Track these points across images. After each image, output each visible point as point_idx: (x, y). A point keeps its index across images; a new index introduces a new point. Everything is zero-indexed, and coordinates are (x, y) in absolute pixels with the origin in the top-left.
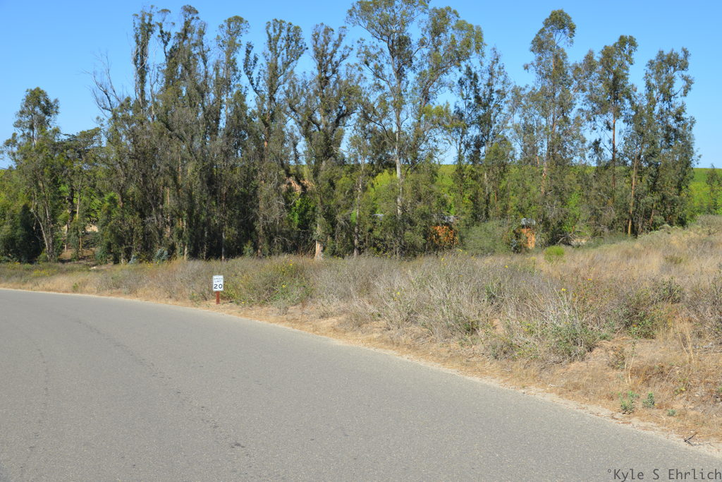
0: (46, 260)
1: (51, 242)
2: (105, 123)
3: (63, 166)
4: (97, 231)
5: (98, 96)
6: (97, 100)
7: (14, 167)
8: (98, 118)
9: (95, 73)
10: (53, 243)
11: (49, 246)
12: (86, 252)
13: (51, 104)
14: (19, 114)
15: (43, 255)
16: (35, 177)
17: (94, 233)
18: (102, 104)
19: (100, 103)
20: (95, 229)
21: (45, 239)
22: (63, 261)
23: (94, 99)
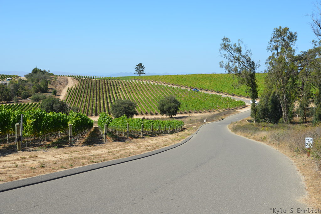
0: (283, 122)
1: (286, 113)
2: (317, 44)
3: (293, 70)
4: (313, 107)
5: (315, 28)
6: (314, 30)
7: (267, 71)
8: (313, 41)
9: (313, 15)
10: (287, 113)
11: (285, 115)
12: (308, 119)
13: (293, 35)
14: (270, 42)
15: (281, 119)
16: (278, 76)
17: (312, 108)
18: (317, 32)
19: (315, 32)
20: (312, 105)
21: (283, 110)
22: (293, 123)
23: (312, 30)
